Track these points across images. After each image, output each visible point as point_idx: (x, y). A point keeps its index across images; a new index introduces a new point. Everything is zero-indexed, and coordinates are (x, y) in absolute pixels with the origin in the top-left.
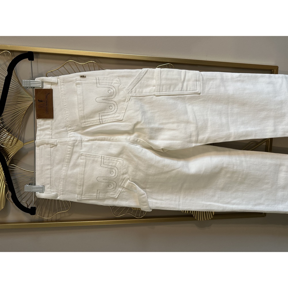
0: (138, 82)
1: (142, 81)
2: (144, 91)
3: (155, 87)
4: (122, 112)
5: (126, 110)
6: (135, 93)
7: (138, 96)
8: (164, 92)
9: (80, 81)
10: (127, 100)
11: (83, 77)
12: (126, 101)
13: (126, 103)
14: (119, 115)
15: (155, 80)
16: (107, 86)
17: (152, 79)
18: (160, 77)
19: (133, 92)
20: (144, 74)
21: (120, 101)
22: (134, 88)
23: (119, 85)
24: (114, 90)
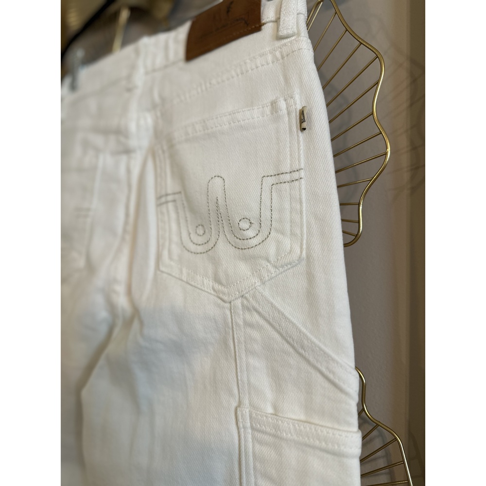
0: (288, 342)
1: (294, 360)
2: (254, 362)
3: (270, 410)
4: (184, 271)
5: (187, 283)
6: (248, 324)
7: (235, 336)
8: (253, 447)
9: (285, 111)
10: (220, 288)
11: (303, 120)
12: (217, 286)
13: (209, 283)
14: (175, 257)
15: (302, 417)
16: (266, 214)
17: (308, 407)
18: (314, 447)
19: (248, 316)
20: (324, 370)
21: (216, 262)
22: (262, 322)
23: (272, 258)
24: (254, 242)
